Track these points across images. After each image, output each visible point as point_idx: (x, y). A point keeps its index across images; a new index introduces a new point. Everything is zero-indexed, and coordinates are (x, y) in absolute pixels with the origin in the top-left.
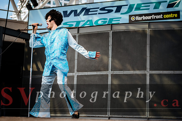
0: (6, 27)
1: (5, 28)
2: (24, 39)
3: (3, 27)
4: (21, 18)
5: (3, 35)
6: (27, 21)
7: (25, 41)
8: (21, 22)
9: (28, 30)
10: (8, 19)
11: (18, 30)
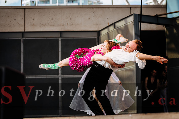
0: (142, 14)
1: (141, 16)
2: (163, 25)
3: (139, 15)
4: (157, 2)
5: (140, 23)
6: (165, 4)
7: (166, 27)
8: (158, 6)
9: (167, 14)
10: (142, 4)
11: (156, 15)
